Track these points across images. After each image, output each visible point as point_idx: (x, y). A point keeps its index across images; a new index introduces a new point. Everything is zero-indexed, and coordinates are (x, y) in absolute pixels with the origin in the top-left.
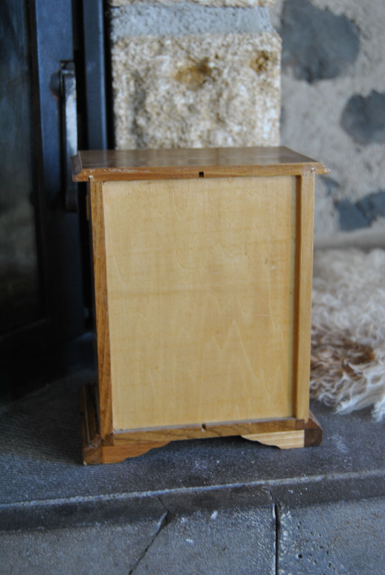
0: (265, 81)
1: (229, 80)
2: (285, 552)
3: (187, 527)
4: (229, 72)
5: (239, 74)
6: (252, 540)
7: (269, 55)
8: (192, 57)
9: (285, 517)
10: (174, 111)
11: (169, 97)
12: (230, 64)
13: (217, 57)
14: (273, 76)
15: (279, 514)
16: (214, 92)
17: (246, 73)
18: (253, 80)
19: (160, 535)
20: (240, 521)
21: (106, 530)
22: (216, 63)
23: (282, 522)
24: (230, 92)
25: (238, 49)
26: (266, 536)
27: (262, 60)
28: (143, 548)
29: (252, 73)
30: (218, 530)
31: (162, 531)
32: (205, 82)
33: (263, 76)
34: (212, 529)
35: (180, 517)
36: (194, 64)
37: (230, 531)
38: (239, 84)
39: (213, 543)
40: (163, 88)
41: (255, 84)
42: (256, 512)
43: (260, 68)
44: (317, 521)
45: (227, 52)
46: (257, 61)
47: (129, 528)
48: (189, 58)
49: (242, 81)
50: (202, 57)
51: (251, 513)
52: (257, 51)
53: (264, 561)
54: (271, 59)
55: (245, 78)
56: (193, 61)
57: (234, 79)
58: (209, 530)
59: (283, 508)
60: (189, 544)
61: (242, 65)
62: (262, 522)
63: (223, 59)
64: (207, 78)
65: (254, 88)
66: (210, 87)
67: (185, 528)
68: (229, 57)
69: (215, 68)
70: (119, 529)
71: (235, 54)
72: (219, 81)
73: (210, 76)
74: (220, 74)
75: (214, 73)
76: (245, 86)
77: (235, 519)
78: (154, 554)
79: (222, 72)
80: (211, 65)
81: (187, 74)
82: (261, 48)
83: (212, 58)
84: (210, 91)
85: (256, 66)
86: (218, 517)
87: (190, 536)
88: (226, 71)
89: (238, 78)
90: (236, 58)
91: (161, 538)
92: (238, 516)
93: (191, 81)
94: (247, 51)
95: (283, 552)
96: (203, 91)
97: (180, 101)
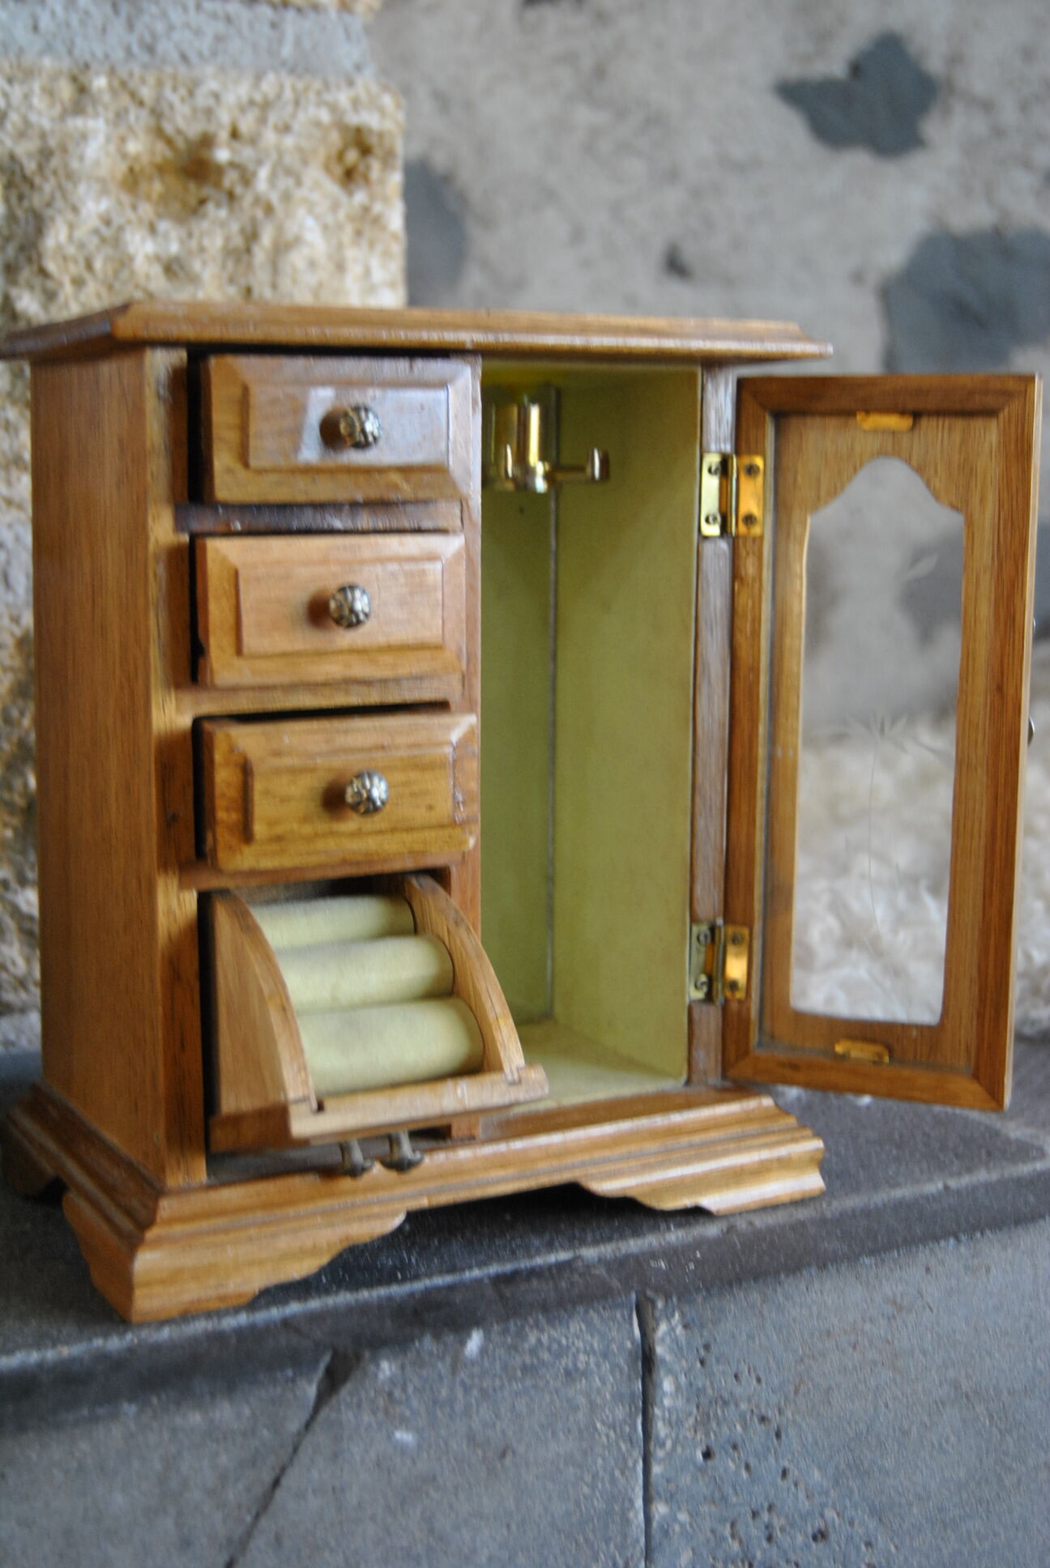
0: (366, 209)
1: (274, 198)
2: (669, 1444)
3: (397, 1393)
4: (273, 179)
5: (299, 183)
6: (580, 1415)
7: (373, 141)
8: (168, 128)
9: (668, 1332)
10: (125, 274)
11: (111, 236)
12: (274, 156)
13: (235, 134)
14: (386, 200)
15: (651, 1323)
16: (235, 227)
17: (317, 185)
18: (335, 206)
19: (317, 1427)
20: (546, 1356)
21: (155, 1425)
22: (233, 151)
23: (660, 1350)
24: (280, 230)
25: (294, 116)
26: (618, 1397)
27: (352, 156)
28: (267, 1477)
29: (332, 188)
30: (484, 1392)
31: (324, 1413)
32: (202, 202)
33: (360, 197)
34: (467, 1390)
35: (375, 1360)
36: (169, 154)
37: (517, 1394)
38: (301, 212)
39: (471, 1438)
40: (94, 207)
41: (342, 215)
42: (589, 1324)
43: (349, 177)
44: (751, 1337)
45: (262, 121)
46: (340, 156)
47: (225, 1412)
48: (159, 132)
49: (311, 207)
50: (194, 130)
51: (576, 1326)
52: (342, 127)
53: (613, 1480)
54: (377, 151)
55: (315, 196)
56: (169, 142)
57: (287, 197)
58: (460, 1394)
59: (660, 1304)
60: (402, 1449)
61: (305, 162)
62: (605, 1355)
63: (253, 141)
64: (207, 191)
65: (340, 227)
66: (223, 213)
67: (390, 1395)
68: (270, 137)
69: (232, 165)
70: (196, 1418)
71: (286, 129)
72: (247, 201)
73: (218, 185)
74: (247, 179)
75: (230, 179)
76: (317, 218)
77: (533, 1352)
78: (301, 1495)
79: (254, 174)
80: (222, 155)
81: (150, 179)
82: (353, 119)
83: (224, 135)
84: (223, 224)
85: (338, 170)
86: (483, 1351)
87: (404, 1422)
88: (263, 173)
89: (299, 194)
90: (289, 141)
91: (320, 1437)
92: (539, 1341)
93: (164, 199)
94: (318, 124)
95: (663, 1445)
96: (205, 225)
97: (141, 247)
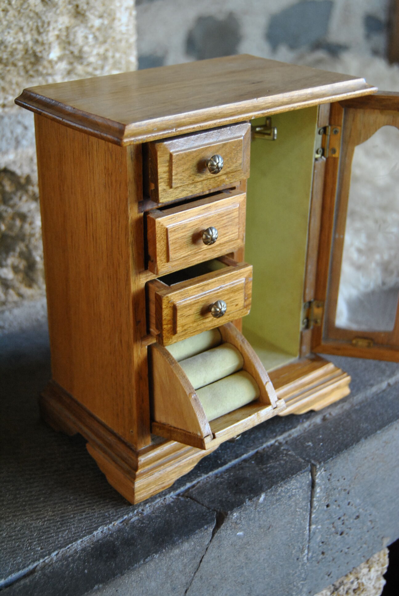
2: (317, 507)
3: (238, 521)
6: (292, 509)
9: (320, 474)
15: (315, 473)
19: (213, 540)
20: (283, 494)
21: (164, 558)
23: (317, 481)
26: (304, 499)
28: (198, 561)
30: (264, 512)
31: (216, 535)
34: (259, 512)
35: (232, 513)
37: (274, 509)
39: (260, 527)
42: (297, 480)
44: (344, 467)
47: (186, 546)
51: (293, 481)
53: (301, 524)
58: (257, 515)
59: (318, 466)
60: (239, 537)
62: (301, 488)
67: (236, 522)
70: (177, 551)
77: (279, 494)
78: (208, 562)
86: (265, 499)
87: (240, 529)
91: (215, 542)
92: (282, 490)
95: (315, 508)
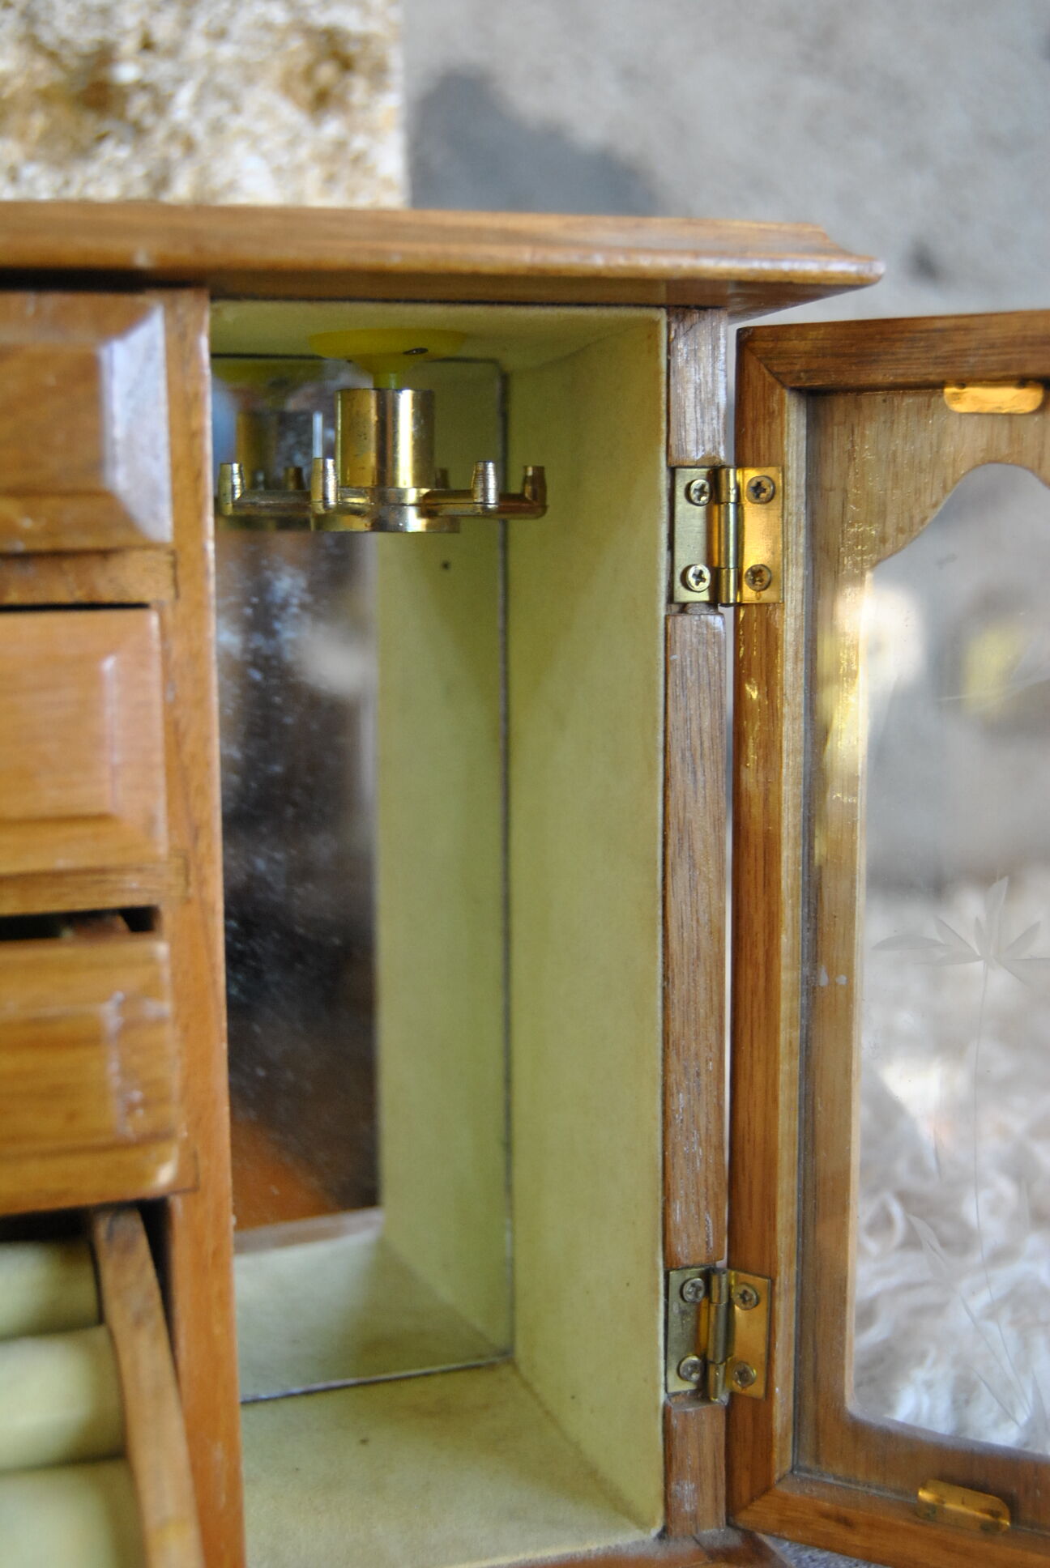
0: (341, 145)
1: (199, 130)
4: (198, 102)
5: (237, 110)
7: (353, 49)
8: (47, 36)
12: (201, 74)
13: (147, 45)
14: (373, 132)
16: (138, 171)
17: (266, 112)
18: (293, 142)
22: (146, 68)
24: (204, 174)
25: (232, 14)
27: (327, 72)
29: (290, 114)
32: (101, 138)
33: (333, 127)
36: (58, 76)
38: (240, 149)
41: (304, 152)
43: (322, 102)
45: (186, 23)
46: (309, 74)
48: (32, 43)
49: (255, 140)
50: (86, 38)
52: (309, 32)
54: (364, 65)
55: (262, 127)
56: (53, 56)
57: (217, 128)
61: (250, 80)
63: (173, 51)
64: (108, 125)
65: (299, 169)
66: (123, 153)
68: (197, 46)
69: (142, 86)
71: (219, 35)
72: (160, 135)
73: (121, 116)
74: (161, 104)
75: (138, 105)
76: (265, 156)
79: (171, 97)
80: (126, 73)
81: (29, 111)
82: (322, 18)
83: (129, 45)
84: (120, 168)
85: (306, 93)
88: (185, 96)
89: (236, 123)
90: (226, 51)
93: (48, 138)
94: (267, 26)
96: (93, 169)
